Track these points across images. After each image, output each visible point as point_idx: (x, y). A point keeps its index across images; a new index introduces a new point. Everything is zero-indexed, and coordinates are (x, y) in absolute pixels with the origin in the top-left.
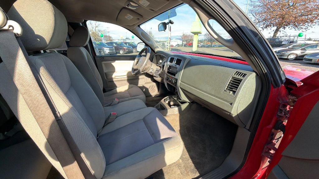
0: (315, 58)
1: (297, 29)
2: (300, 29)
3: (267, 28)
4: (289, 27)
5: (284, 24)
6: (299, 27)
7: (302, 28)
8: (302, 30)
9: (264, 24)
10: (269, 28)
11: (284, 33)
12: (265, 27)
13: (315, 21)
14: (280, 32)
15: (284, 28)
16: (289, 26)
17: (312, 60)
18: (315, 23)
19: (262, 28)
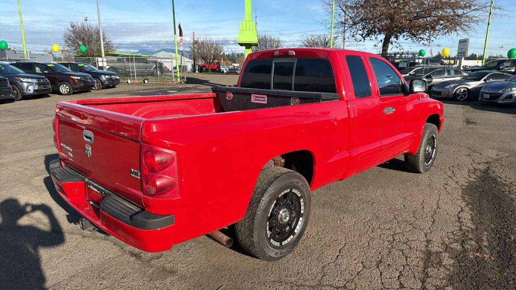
0: (443, 90)
1: (415, 40)
2: (420, 39)
3: (371, 35)
4: (404, 36)
5: (395, 29)
6: (418, 37)
7: (423, 39)
8: (422, 42)
9: (364, 28)
10: (373, 37)
11: (398, 46)
12: (366, 35)
13: (437, 28)
14: (392, 43)
15: (397, 37)
16: (403, 34)
17: (441, 92)
18: (439, 30)
19: (362, 35)
